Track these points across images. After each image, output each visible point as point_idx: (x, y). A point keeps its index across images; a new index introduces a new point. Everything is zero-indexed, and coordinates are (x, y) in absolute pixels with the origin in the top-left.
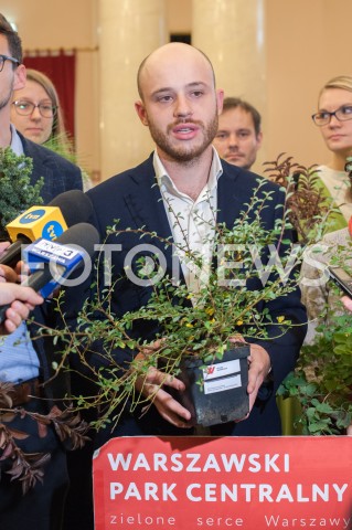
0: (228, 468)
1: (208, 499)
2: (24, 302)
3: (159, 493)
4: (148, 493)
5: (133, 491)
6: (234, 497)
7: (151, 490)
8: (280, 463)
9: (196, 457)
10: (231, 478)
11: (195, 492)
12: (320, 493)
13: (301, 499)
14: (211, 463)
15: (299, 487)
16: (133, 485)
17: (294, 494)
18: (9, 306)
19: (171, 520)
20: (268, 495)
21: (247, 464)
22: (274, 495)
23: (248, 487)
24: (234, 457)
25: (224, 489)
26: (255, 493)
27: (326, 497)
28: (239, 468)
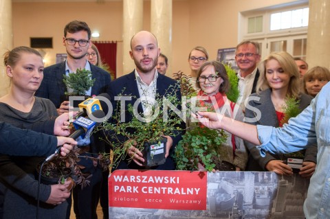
0: (157, 182)
1: (149, 192)
2: (69, 144)
3: (132, 190)
4: (128, 190)
5: (122, 189)
6: (159, 192)
7: (129, 189)
8: (176, 180)
9: (146, 177)
10: (158, 185)
11: (145, 190)
12: (190, 191)
13: (183, 193)
14: (151, 179)
15: (182, 189)
16: (122, 187)
17: (180, 191)
18: (62, 146)
19: (136, 200)
20: (171, 191)
21: (164, 180)
22: (173, 191)
23: (164, 189)
24: (159, 178)
25: (155, 189)
26: (166, 191)
27: (192, 193)
28: (161, 182)
